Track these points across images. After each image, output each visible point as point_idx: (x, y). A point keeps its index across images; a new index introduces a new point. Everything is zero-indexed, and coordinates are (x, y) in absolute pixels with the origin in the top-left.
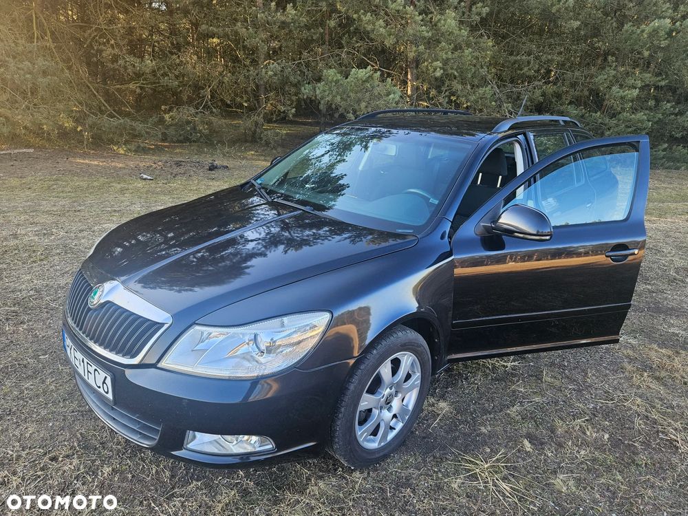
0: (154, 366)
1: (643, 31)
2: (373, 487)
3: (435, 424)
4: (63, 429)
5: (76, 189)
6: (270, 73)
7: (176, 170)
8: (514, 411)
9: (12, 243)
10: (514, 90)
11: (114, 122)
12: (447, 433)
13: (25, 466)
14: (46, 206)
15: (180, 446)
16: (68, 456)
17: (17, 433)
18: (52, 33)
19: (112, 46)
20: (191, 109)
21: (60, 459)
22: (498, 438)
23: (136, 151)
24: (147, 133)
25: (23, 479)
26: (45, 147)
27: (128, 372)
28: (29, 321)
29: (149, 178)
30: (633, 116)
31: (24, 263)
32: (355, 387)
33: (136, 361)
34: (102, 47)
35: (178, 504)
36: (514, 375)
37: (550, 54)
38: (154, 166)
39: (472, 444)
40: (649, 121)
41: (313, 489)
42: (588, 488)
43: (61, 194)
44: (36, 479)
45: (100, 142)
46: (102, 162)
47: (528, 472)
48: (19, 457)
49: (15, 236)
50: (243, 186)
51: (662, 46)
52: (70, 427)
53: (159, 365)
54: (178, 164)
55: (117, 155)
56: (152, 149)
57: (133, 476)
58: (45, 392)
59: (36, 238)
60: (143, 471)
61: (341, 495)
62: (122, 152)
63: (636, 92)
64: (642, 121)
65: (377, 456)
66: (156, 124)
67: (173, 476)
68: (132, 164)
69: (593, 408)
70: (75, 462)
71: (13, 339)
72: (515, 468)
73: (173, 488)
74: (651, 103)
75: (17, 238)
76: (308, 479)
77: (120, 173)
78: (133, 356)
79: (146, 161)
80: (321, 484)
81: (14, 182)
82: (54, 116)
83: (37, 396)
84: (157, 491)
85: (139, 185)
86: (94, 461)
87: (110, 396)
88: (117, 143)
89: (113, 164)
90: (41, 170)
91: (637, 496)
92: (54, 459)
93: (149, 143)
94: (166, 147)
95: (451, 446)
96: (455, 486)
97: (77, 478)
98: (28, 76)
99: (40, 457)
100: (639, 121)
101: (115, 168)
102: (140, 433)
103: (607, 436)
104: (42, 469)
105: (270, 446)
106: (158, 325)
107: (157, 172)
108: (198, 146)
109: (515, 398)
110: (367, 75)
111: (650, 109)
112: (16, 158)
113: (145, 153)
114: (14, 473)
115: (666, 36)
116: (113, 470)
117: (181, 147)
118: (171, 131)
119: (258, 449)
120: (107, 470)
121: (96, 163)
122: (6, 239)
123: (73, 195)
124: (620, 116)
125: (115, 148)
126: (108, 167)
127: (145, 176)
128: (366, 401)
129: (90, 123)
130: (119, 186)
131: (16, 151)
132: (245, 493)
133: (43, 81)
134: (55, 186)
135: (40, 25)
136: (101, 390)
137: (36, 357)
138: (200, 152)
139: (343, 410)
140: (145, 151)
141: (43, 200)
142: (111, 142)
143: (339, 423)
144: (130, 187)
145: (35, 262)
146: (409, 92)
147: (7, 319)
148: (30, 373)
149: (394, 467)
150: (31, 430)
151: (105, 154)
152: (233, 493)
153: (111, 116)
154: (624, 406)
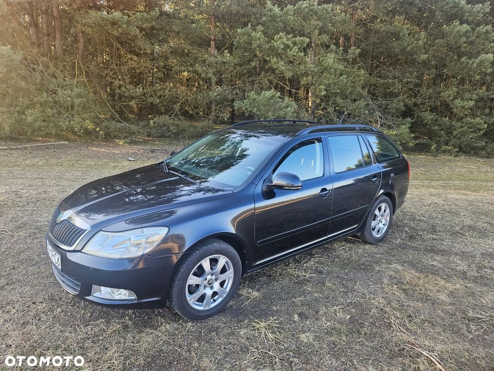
0: (80, 251)
1: (473, 62)
2: (196, 330)
3: (247, 303)
4: (43, 290)
5: (88, 166)
6: (215, 94)
7: (151, 155)
8: (297, 300)
9: (43, 196)
10: (384, 102)
11: (119, 125)
12: (252, 308)
13: (20, 305)
14: (68, 175)
15: (89, 294)
16: (41, 302)
17: (20, 290)
18: (87, 72)
19: (120, 80)
20: (167, 116)
21: (37, 303)
22: (281, 313)
23: (130, 143)
24: (138, 132)
25: (17, 311)
26: (76, 140)
27: (68, 254)
28: (40, 237)
29: (133, 159)
30: (473, 120)
31: (46, 207)
32: (184, 270)
33: (72, 248)
34: (114, 80)
35: (90, 329)
36: (308, 281)
37: (410, 78)
38: (138, 152)
39: (263, 315)
40: (485, 123)
41: (163, 328)
42: (321, 341)
43: (79, 169)
44: (23, 311)
45: (109, 137)
46: (107, 150)
47: (290, 331)
48: (18, 301)
49: (45, 192)
50: (159, 164)
51: (488, 72)
52: (47, 290)
53: (82, 251)
54: (153, 151)
55: (118, 145)
56: (141, 142)
57: (71, 314)
58: (38, 273)
59: (57, 194)
60: (77, 312)
61: (177, 333)
62: (121, 143)
63: (472, 103)
64: (480, 124)
65: (202, 314)
66: (144, 127)
67: (91, 316)
68: (124, 151)
69: (350, 302)
70: (44, 305)
71: (30, 247)
72: (283, 328)
73: (90, 321)
74: (487, 110)
75: (46, 194)
76: (162, 324)
77: (116, 157)
78: (71, 246)
79: (135, 149)
80: (168, 326)
81: (54, 161)
82: (81, 122)
83: (34, 274)
84: (81, 322)
85: (125, 164)
86: (53, 306)
87: (60, 267)
88: (119, 138)
89: (113, 151)
90: (71, 154)
91: (349, 348)
92: (34, 303)
93: (140, 138)
94: (150, 140)
95: (252, 315)
96: (242, 333)
97: (43, 313)
98: (68, 99)
99: (27, 302)
100: (478, 124)
101: (114, 154)
102: (74, 288)
103: (348, 317)
104: (27, 307)
105: (134, 297)
106: (83, 231)
107: (139, 156)
108: (170, 140)
109: (303, 293)
110: (271, 95)
111: (486, 115)
112: (58, 147)
113: (136, 144)
114: (14, 308)
115: (491, 65)
116: (62, 310)
117: (159, 141)
118: (154, 131)
119: (127, 298)
120: (59, 310)
121: (103, 150)
122: (40, 194)
123: (85, 169)
124: (464, 120)
125: (118, 141)
126: (110, 153)
127: (130, 159)
128: (192, 280)
129: (104, 125)
130: (113, 164)
131: (58, 143)
132: (126, 327)
133: (77, 101)
134: (76, 164)
135: (80, 69)
136: (57, 265)
137: (39, 255)
138: (170, 144)
139: (176, 282)
140: (136, 143)
141: (68, 172)
142: (115, 137)
143: (174, 289)
144: (120, 165)
145: (52, 207)
146: (310, 105)
147: (29, 236)
148: (34, 263)
149: (212, 322)
150: (27, 290)
151: (111, 145)
152: (119, 326)
153: (118, 121)
154: (371, 302)
